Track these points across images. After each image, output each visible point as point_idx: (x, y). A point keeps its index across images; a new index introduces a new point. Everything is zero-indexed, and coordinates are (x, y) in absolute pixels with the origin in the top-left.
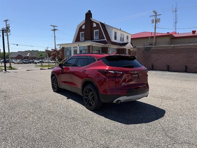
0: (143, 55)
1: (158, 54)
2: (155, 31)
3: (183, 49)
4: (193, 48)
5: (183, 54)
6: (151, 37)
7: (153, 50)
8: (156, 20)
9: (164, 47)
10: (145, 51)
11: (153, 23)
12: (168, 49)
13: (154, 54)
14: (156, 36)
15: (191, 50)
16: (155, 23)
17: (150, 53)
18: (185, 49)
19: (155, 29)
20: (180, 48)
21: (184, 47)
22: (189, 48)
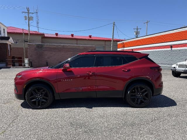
0: (35, 52)
1: (51, 52)
2: (29, 29)
3: (70, 48)
4: (77, 48)
5: (71, 53)
6: (25, 33)
7: (46, 47)
8: (29, 18)
9: (56, 46)
10: (37, 48)
11: (26, 19)
12: (59, 48)
13: (47, 52)
14: (30, 33)
15: (76, 50)
16: (28, 20)
17: (43, 50)
18: (72, 48)
19: (29, 26)
20: (68, 47)
21: (71, 47)
22: (75, 48)
